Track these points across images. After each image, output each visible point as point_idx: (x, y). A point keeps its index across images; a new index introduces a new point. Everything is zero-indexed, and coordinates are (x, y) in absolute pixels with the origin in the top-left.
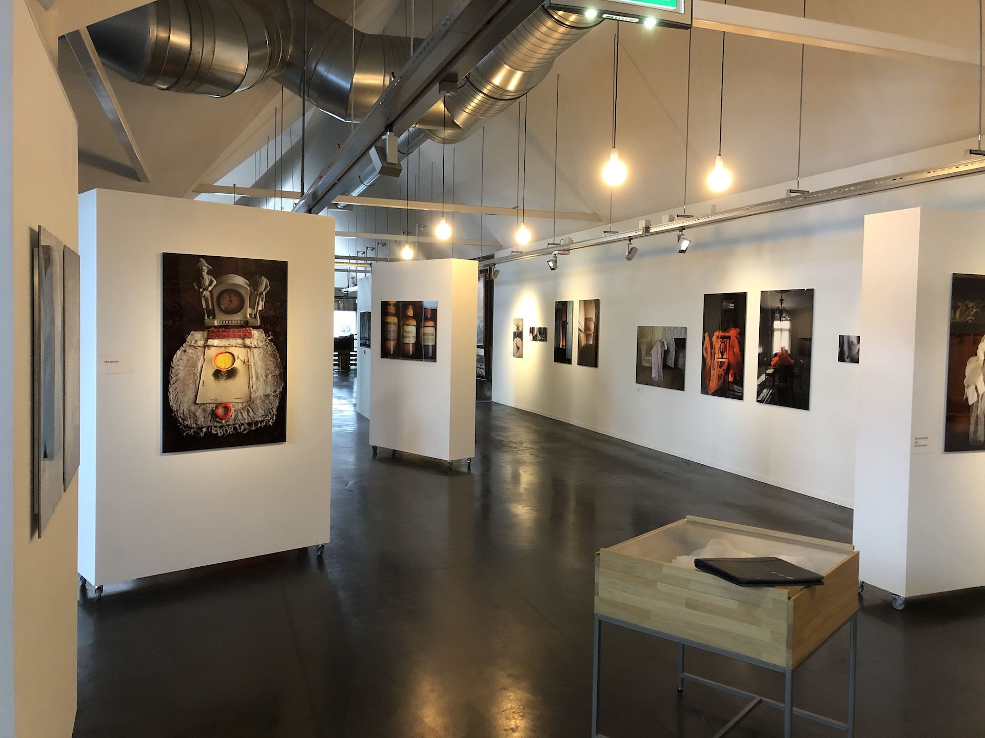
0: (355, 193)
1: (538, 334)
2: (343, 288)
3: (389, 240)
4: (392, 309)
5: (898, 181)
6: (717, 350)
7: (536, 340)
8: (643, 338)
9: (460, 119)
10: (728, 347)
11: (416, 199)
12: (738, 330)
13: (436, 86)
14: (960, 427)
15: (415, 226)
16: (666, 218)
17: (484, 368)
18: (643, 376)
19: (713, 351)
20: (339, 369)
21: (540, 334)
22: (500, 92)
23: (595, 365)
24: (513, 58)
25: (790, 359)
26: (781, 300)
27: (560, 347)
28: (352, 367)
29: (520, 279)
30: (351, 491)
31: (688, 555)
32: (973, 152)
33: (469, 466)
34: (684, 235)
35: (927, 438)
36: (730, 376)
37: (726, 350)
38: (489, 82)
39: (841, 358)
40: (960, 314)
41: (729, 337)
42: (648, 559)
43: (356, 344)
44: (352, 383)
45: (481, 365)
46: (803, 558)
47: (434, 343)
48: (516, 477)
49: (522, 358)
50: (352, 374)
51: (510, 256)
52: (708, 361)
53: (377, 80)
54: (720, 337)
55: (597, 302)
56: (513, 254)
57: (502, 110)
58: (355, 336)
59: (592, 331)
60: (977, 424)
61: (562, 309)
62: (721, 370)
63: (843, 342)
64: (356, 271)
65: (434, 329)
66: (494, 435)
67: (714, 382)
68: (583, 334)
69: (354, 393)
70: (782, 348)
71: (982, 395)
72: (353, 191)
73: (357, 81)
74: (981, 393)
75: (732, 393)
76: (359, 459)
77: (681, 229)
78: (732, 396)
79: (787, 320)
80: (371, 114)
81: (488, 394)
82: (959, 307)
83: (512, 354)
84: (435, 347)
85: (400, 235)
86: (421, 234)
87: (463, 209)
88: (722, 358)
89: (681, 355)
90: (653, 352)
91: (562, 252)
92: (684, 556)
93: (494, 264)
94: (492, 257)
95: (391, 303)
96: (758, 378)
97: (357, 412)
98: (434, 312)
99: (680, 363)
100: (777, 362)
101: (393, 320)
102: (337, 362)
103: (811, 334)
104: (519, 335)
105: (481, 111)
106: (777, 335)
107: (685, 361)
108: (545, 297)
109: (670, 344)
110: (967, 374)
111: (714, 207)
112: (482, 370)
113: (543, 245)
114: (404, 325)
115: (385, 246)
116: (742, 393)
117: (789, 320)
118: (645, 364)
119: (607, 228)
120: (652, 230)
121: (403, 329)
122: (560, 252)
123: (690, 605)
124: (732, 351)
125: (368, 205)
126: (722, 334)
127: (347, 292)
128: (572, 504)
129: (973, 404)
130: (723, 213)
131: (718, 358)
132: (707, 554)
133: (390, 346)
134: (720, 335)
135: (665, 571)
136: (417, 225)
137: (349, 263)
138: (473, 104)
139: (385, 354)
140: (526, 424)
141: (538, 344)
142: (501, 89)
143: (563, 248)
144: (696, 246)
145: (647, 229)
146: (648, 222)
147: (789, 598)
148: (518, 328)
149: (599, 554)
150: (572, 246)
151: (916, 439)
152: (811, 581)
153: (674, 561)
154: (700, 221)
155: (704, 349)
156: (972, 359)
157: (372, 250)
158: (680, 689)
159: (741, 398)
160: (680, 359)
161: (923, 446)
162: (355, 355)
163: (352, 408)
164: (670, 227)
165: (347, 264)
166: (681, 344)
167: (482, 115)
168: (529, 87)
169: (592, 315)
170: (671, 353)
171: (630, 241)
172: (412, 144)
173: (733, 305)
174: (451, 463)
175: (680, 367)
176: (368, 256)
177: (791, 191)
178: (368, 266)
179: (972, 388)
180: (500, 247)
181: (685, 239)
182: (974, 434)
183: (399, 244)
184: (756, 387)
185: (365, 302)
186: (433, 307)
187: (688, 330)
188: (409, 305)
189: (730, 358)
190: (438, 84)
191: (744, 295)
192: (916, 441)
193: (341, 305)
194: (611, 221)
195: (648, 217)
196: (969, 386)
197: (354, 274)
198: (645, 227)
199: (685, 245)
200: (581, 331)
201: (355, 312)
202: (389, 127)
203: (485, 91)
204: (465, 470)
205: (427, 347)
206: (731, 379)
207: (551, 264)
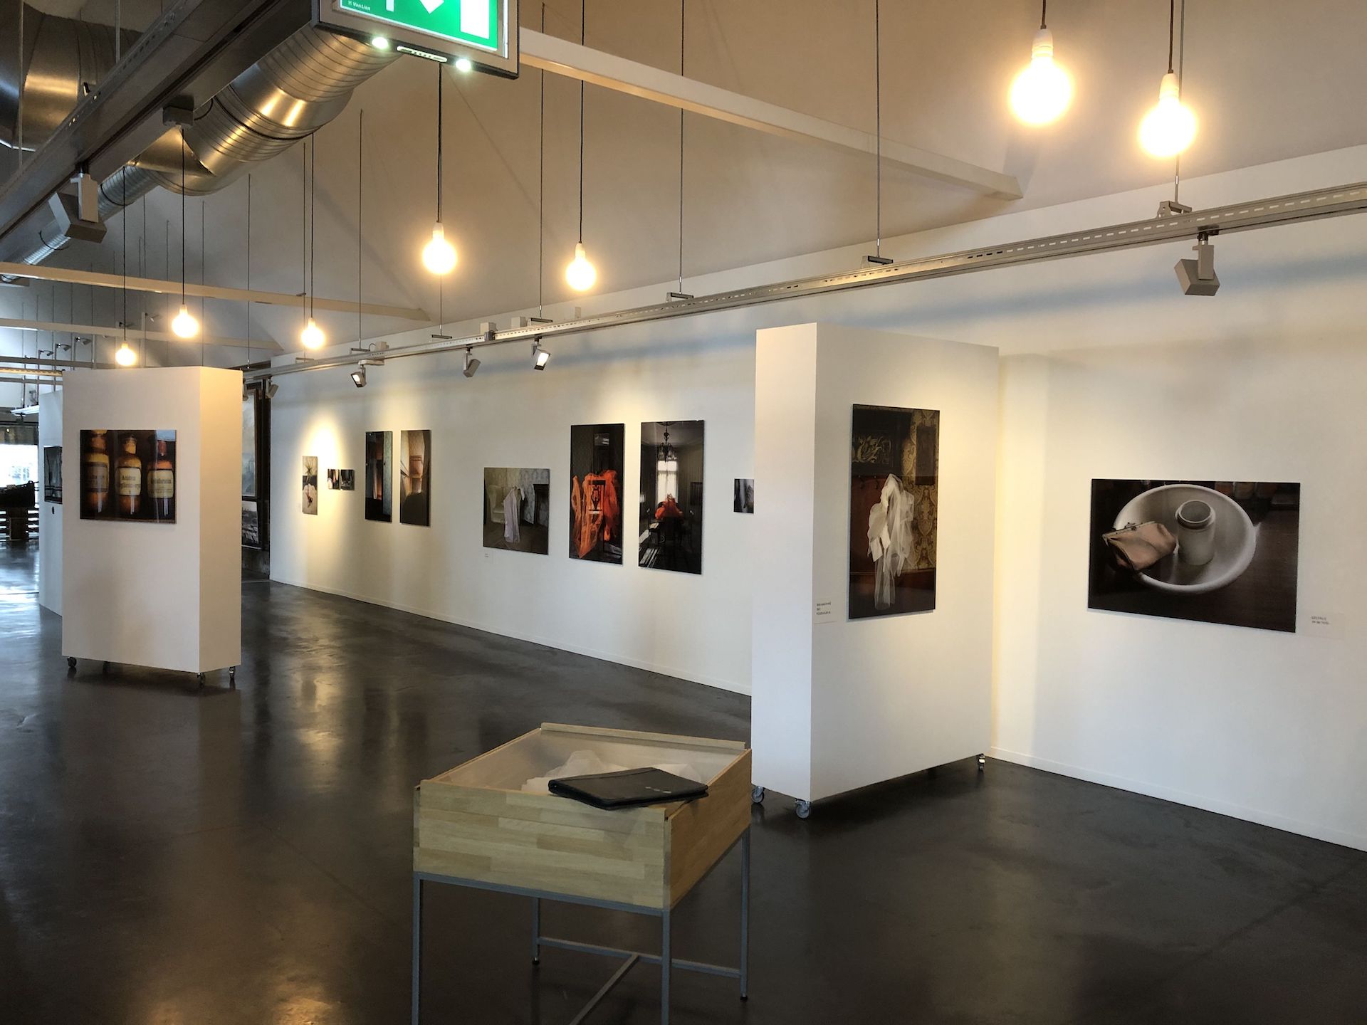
0: (34, 259)
1: (341, 477)
2: (14, 409)
3: (96, 335)
4: (99, 443)
5: (793, 289)
6: (589, 500)
7: (338, 488)
8: (491, 484)
9: (211, 160)
10: (602, 495)
11: (141, 273)
12: (615, 472)
13: (159, 114)
14: (865, 588)
15: (141, 314)
16: (516, 321)
17: (257, 530)
18: (493, 536)
19: (583, 501)
20: (7, 538)
21: (343, 480)
22: (273, 127)
23: (426, 522)
24: (290, 81)
25: (678, 510)
26: (666, 435)
27: (375, 497)
28: (32, 535)
29: (312, 398)
30: (29, 731)
31: (543, 777)
32: (870, 259)
33: (232, 679)
34: (540, 345)
35: (829, 604)
36: (606, 533)
37: (600, 499)
38: (255, 112)
39: (738, 508)
40: (862, 452)
41: (603, 483)
42: (487, 787)
43: (38, 497)
44: (33, 560)
45: (252, 527)
46: (686, 765)
47: (171, 495)
48: (310, 691)
49: (316, 514)
50: (32, 545)
51: (293, 365)
52: (578, 514)
53: (68, 88)
54: (592, 483)
55: (426, 434)
56: (299, 361)
57: (277, 153)
58: (36, 485)
59: (421, 474)
60: (882, 584)
61: (375, 444)
62: (595, 526)
63: (739, 486)
64: (37, 382)
65: (171, 473)
66: (274, 631)
67: (586, 542)
68: (407, 478)
69: (37, 576)
70: (668, 496)
71: (887, 549)
72: (30, 254)
73: (33, 86)
74: (885, 548)
75: (608, 555)
76: (46, 680)
77: (536, 337)
78: (609, 560)
79: (673, 460)
80: (54, 140)
81: (263, 568)
82: (861, 444)
83: (302, 510)
84: (172, 501)
85: (115, 327)
86: (149, 327)
87: (219, 293)
88: (596, 510)
89: (543, 506)
90: (506, 503)
91: (372, 362)
92: (536, 778)
93: (270, 377)
94: (267, 365)
95: (98, 433)
96: (640, 534)
97: (40, 605)
98: (171, 447)
99: (542, 517)
100: (662, 513)
101: (101, 459)
102: (5, 527)
103: (702, 478)
104: (311, 480)
105: (243, 152)
106: (661, 479)
107: (548, 515)
108: (349, 426)
109: (528, 493)
110: (870, 524)
111: (578, 309)
112: (254, 534)
113: (345, 350)
114: (120, 467)
115: (89, 345)
116: (621, 555)
117: (675, 460)
118: (495, 520)
119: (436, 330)
120: (499, 337)
121: (119, 473)
122: (369, 362)
123: (543, 843)
124: (607, 500)
125: (59, 280)
126: (595, 479)
127: (21, 414)
128: (394, 721)
129: (878, 560)
130: (589, 318)
131: (590, 510)
132: (566, 772)
133: (97, 498)
134: (592, 480)
135: (509, 801)
136: (143, 314)
137: (25, 369)
138: (230, 141)
139: (88, 512)
140: (325, 611)
141: (340, 493)
142: (273, 124)
143: (375, 356)
144: (556, 361)
145: (491, 335)
146: (492, 325)
147: (666, 819)
148: (309, 470)
149: (419, 789)
150: (387, 354)
151: (818, 605)
152: (692, 793)
153: (524, 786)
154: (562, 328)
155: (573, 498)
156: (876, 507)
157: (66, 349)
158: (536, 959)
159: (619, 561)
160: (542, 513)
161: (826, 613)
162: (36, 515)
163: (33, 600)
164: (522, 334)
165: (20, 371)
166: (542, 492)
167: (246, 157)
168: (317, 124)
169: (421, 452)
170: (529, 504)
171: (469, 350)
172: (131, 191)
173: (607, 440)
174: (202, 676)
175: (541, 523)
176: (58, 359)
177: (672, 295)
178: (57, 374)
179: (877, 541)
180: (279, 351)
181: (543, 351)
182: (879, 597)
183: (114, 341)
184: (638, 547)
185: (50, 432)
186: (170, 438)
187: (551, 472)
188: (129, 437)
189: (605, 510)
190: (162, 110)
191: (621, 427)
192: (819, 607)
193: (12, 436)
194: (441, 321)
195: (494, 319)
196: (872, 539)
197: (33, 386)
198: (489, 333)
199: (542, 359)
200: (404, 474)
201: (36, 446)
202: (83, 165)
203: (248, 123)
204: (227, 685)
205: (161, 500)
206: (607, 537)
207: (357, 378)
